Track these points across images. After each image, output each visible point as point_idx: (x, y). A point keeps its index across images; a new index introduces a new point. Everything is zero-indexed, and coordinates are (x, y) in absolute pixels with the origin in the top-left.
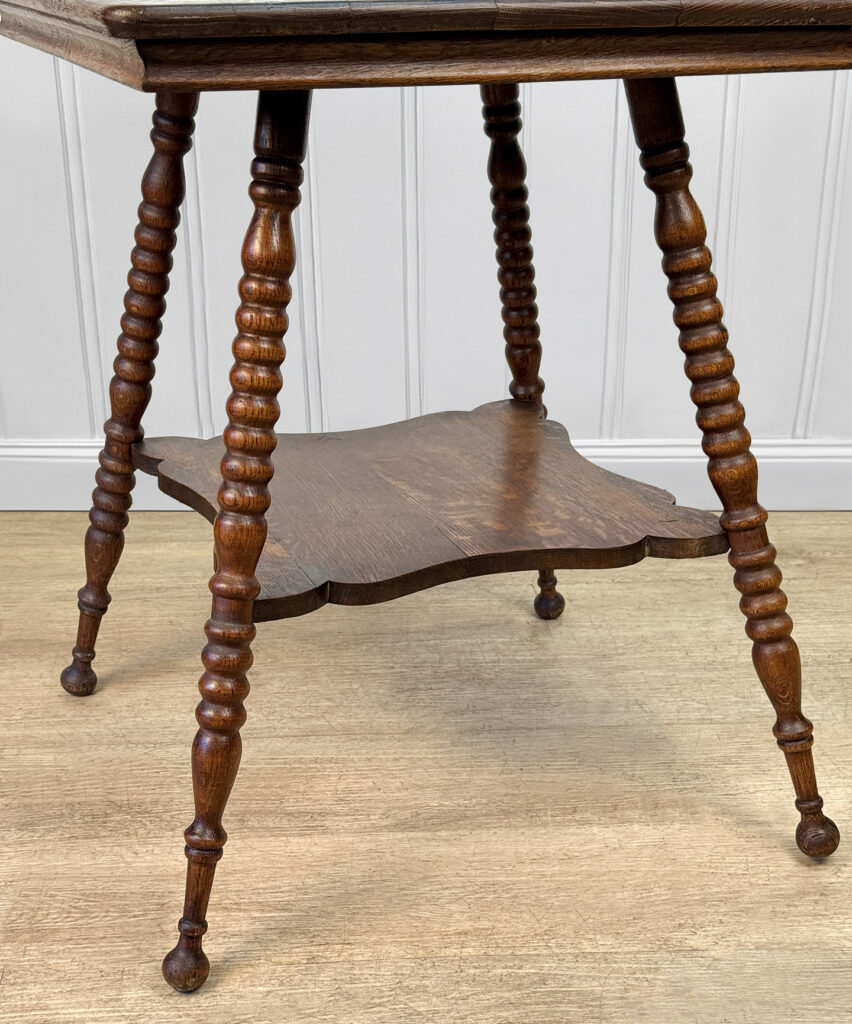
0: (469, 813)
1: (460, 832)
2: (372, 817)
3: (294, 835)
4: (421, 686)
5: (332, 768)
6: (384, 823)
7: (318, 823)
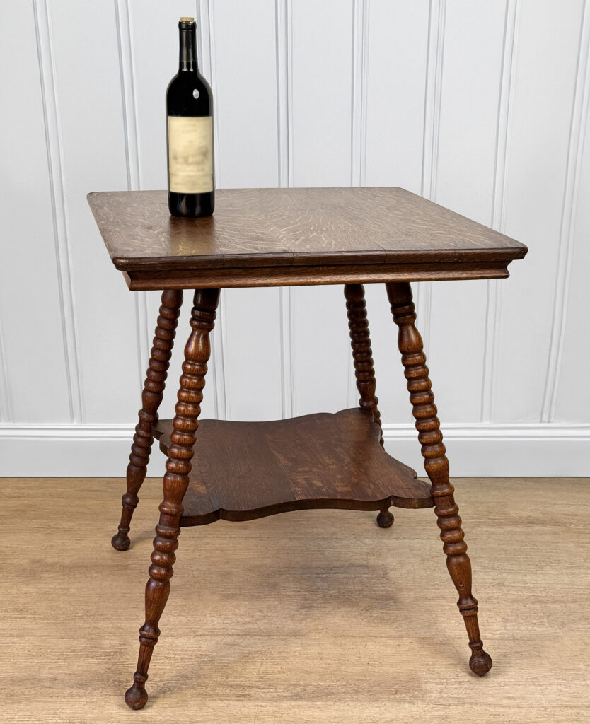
0: (334, 691)
1: (328, 703)
2: (278, 691)
3: (233, 700)
4: (315, 605)
5: (258, 657)
6: (285, 695)
7: (247, 693)
